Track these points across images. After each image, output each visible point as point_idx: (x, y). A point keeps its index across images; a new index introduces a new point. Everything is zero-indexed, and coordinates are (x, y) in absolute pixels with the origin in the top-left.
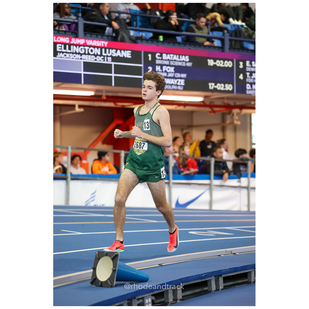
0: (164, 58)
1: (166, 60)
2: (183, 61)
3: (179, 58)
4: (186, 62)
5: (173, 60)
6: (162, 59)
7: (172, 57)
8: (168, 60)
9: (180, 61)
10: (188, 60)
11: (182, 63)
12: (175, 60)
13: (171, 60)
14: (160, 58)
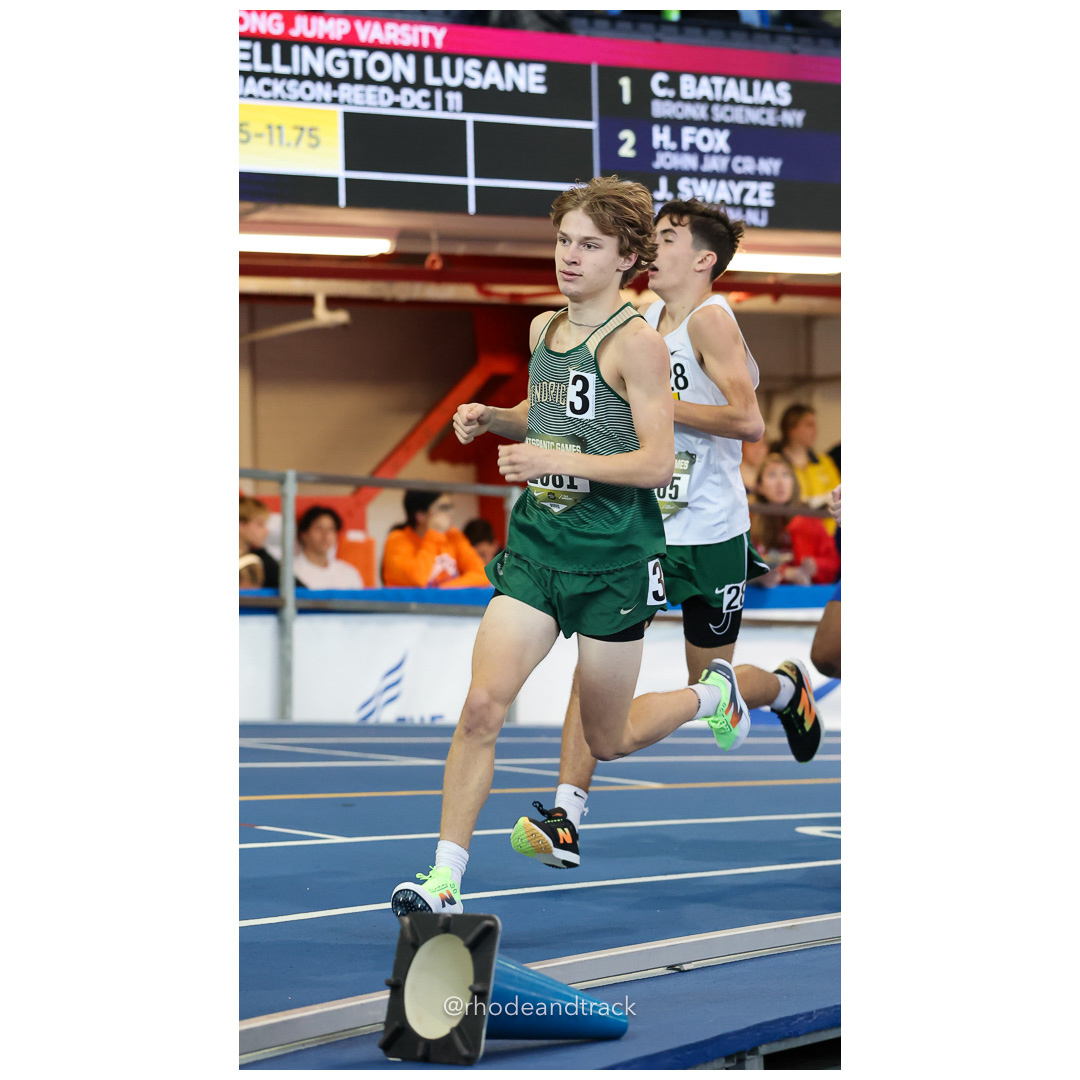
0: (684, 94)
1: (693, 101)
2: (768, 105)
3: (750, 92)
4: (780, 109)
5: (722, 103)
6: (677, 98)
7: (718, 89)
8: (704, 100)
9: (753, 106)
10: (786, 100)
11: (762, 111)
12: (732, 102)
13: (714, 102)
14: (671, 93)
